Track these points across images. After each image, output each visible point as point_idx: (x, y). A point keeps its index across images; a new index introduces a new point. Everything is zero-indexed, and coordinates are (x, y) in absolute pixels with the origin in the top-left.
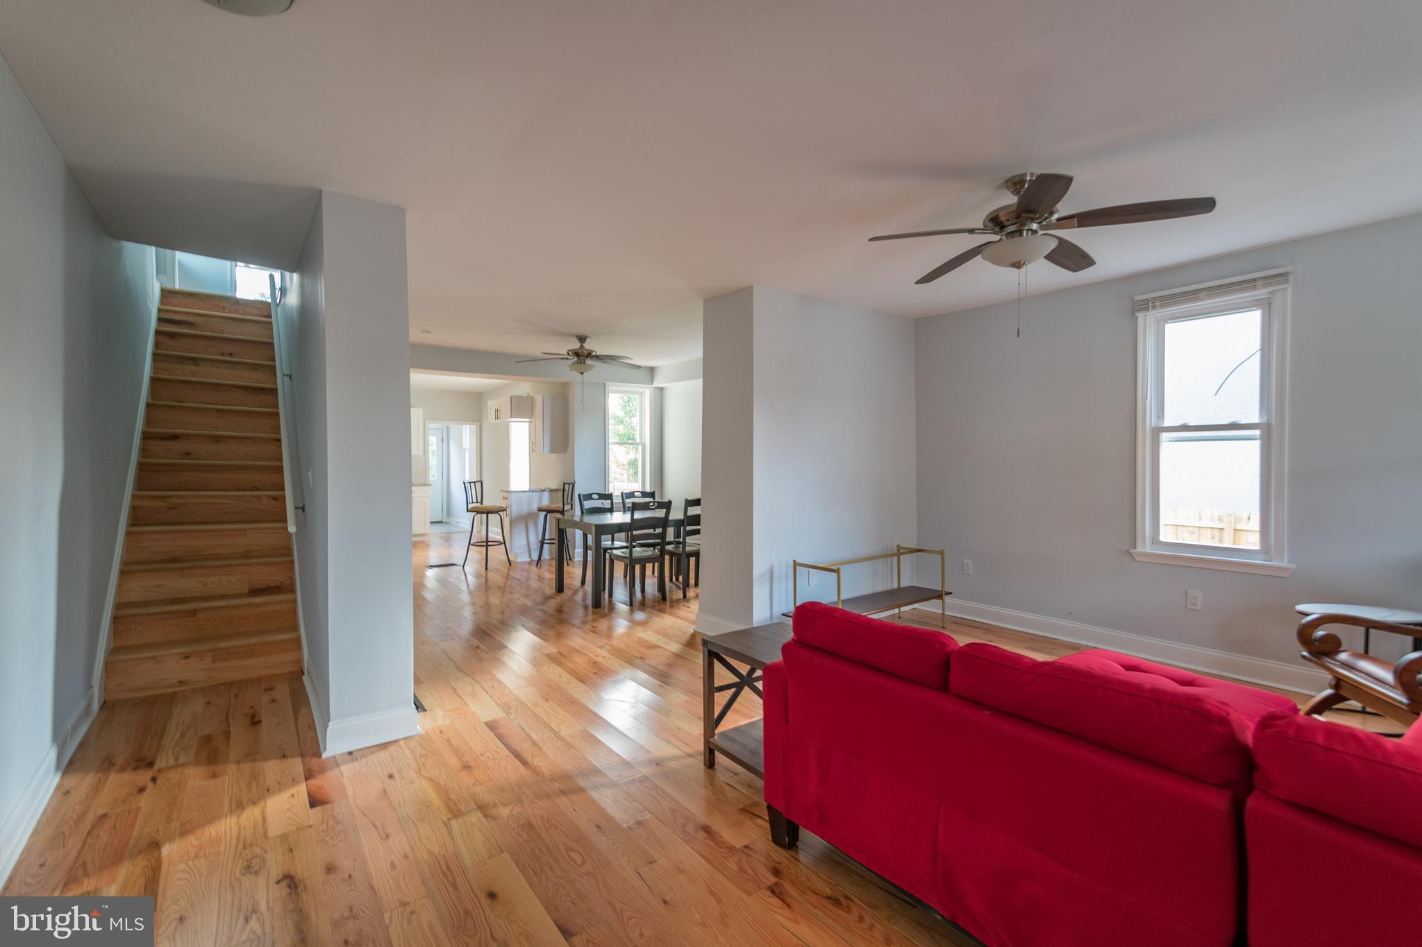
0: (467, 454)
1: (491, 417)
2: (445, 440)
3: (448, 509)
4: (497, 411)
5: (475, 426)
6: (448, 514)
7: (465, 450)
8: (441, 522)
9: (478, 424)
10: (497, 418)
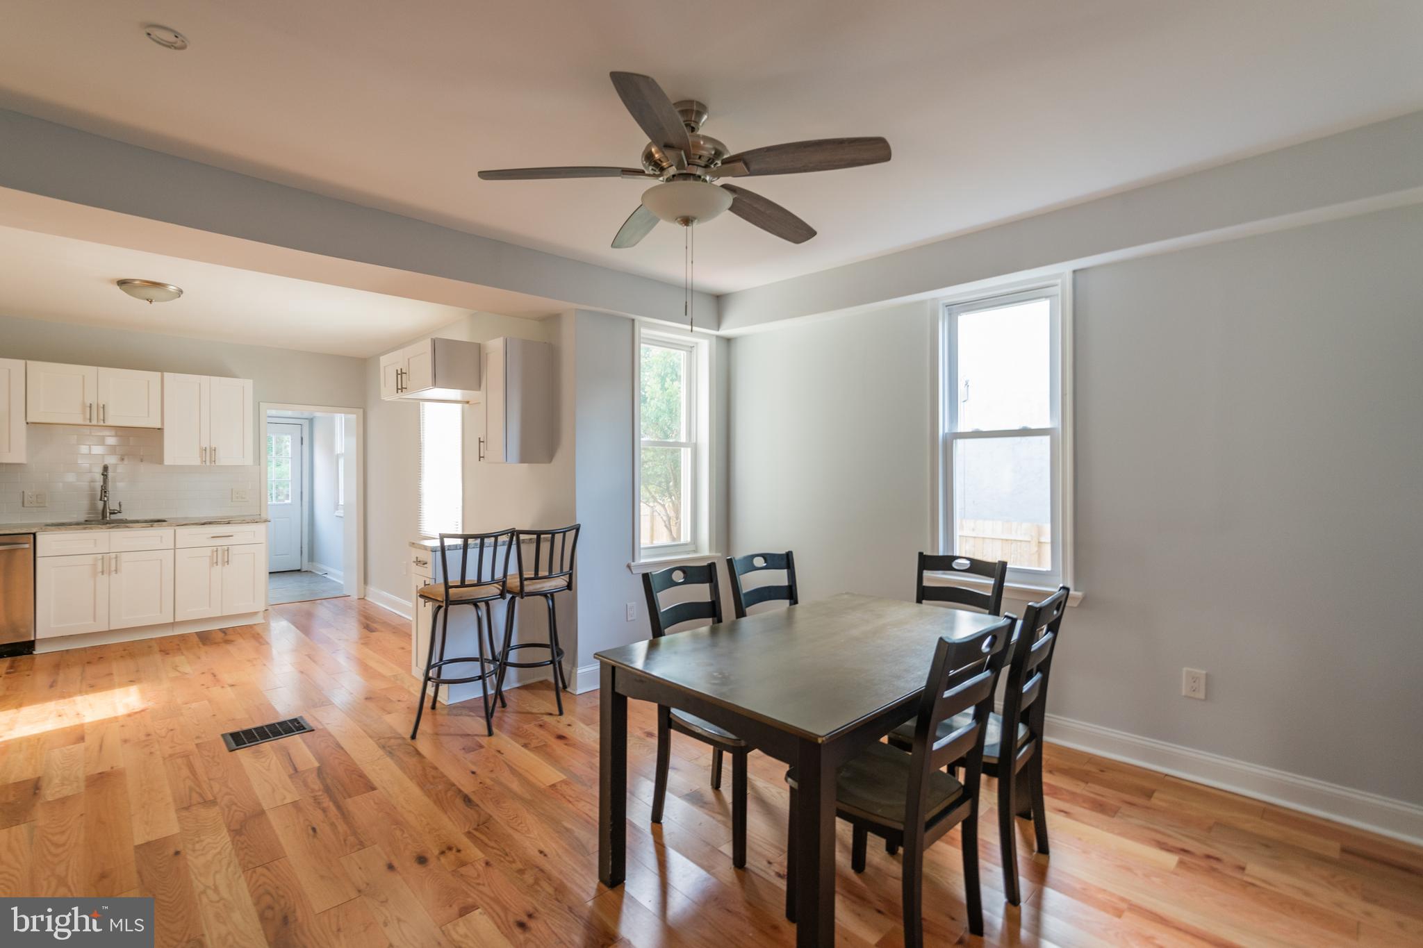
0: (341, 462)
1: (387, 392)
2: (306, 441)
3: (311, 548)
4: (400, 374)
5: (354, 416)
6: (312, 558)
7: (338, 457)
8: (299, 570)
9: (361, 411)
10: (400, 389)
